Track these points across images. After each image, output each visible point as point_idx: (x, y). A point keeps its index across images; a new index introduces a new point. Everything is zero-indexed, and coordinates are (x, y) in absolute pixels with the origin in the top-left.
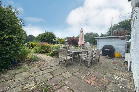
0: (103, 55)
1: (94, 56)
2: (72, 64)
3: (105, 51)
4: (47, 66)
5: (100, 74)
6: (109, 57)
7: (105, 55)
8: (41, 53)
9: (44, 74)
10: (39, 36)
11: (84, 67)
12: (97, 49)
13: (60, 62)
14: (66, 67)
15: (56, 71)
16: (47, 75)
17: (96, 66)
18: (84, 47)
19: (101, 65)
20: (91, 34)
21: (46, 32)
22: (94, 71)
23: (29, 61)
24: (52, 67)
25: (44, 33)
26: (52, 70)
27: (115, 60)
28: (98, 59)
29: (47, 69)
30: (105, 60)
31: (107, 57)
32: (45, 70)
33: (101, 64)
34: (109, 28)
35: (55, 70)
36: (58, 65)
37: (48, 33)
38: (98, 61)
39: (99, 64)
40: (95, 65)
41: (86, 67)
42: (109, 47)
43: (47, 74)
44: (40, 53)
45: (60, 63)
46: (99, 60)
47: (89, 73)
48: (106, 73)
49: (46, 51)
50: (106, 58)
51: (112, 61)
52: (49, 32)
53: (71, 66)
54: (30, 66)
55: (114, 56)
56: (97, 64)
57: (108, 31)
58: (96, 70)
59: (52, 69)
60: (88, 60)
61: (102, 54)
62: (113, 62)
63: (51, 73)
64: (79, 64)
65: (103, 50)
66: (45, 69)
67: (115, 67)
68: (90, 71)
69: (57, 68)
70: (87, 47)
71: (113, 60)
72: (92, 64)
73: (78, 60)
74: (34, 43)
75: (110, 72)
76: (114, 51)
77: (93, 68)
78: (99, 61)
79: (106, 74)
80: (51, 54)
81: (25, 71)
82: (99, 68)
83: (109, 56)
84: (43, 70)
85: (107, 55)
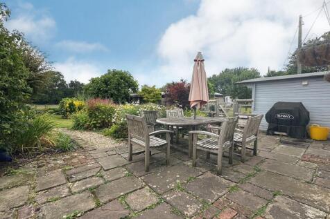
0: (271, 132)
1: (238, 137)
2: (166, 163)
3: (277, 119)
4: (90, 169)
5: (254, 199)
6: (291, 140)
7: (276, 133)
8: (91, 130)
9: (71, 193)
10: (93, 82)
11: (203, 173)
12: (253, 114)
13: (131, 155)
14: (148, 170)
15: (112, 183)
16: (81, 198)
17: (243, 170)
18: (213, 110)
19: (261, 167)
20: (238, 72)
21: (109, 70)
22: (232, 187)
23: (46, 152)
24: (104, 173)
25: (105, 75)
26: (101, 181)
27: (310, 150)
28: (251, 146)
29: (88, 179)
30: (277, 149)
31: (284, 139)
32: (80, 182)
33: (262, 162)
34: (293, 52)
35: (111, 181)
36: (124, 166)
37: (115, 73)
38: (252, 152)
39: (254, 162)
40: (242, 165)
41: (212, 171)
42: (290, 108)
43: (81, 195)
44: (88, 129)
45: (131, 159)
46: (255, 150)
47: (216, 194)
48: (274, 196)
49: (103, 122)
50: (282, 142)
51: (300, 152)
52: (119, 70)
53: (163, 168)
54: (42, 169)
55: (309, 137)
56: (248, 163)
57: (290, 60)
58: (242, 182)
59: (102, 177)
60: (215, 152)
61: (269, 130)
62: (304, 157)
63: (94, 192)
64: (189, 163)
65: (270, 116)
66: (81, 177)
67: (310, 175)
68: (220, 186)
69: (118, 176)
70: (223, 109)
71: (304, 150)
72: (230, 163)
73: (186, 151)
74: (77, 103)
75: (289, 193)
76: (307, 120)
77: (233, 175)
78: (255, 154)
79: (276, 199)
80: (116, 132)
81: (22, 185)
82: (253, 175)
83: (290, 135)
84: (74, 180)
85: (284, 134)
